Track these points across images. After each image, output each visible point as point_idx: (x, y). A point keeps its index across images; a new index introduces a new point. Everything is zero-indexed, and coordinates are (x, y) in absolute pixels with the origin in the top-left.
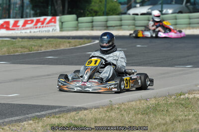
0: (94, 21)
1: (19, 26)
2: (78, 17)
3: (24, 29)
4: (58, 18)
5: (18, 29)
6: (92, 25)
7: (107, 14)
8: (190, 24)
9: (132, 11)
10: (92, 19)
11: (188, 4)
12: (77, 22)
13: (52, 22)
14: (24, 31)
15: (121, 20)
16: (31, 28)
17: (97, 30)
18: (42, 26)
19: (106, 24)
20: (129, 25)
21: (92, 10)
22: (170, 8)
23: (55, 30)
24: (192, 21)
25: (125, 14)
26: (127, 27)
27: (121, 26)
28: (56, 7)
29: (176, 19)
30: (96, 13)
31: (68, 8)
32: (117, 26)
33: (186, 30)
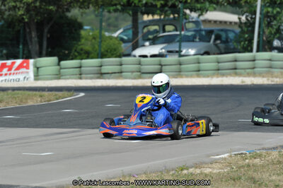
0: (83, 65)
2: (60, 60)
4: (31, 61)
6: (80, 71)
7: (102, 56)
8: (218, 70)
9: (138, 52)
10: (81, 63)
11: (218, 42)
12: (58, 67)
13: (23, 67)
15: (121, 65)
17: (86, 78)
18: (9, 72)
19: (100, 70)
20: (133, 72)
21: (82, 50)
22: (192, 48)
23: (27, 79)
24: (221, 65)
25: (129, 55)
26: (130, 74)
27: (121, 72)
28: (30, 47)
29: (199, 63)
30: (88, 55)
31: (48, 48)
32: (115, 73)
33: (212, 78)
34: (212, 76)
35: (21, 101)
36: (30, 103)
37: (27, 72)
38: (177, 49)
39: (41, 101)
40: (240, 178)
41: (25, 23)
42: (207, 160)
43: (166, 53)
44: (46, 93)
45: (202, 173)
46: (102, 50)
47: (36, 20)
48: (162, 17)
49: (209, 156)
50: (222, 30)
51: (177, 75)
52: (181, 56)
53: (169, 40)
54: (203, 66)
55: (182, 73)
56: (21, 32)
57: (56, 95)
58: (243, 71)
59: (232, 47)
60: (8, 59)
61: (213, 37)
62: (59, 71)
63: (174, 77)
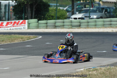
0: (48, 23)
1: (3, 26)
3: (6, 27)
4: (27, 21)
5: (3, 27)
6: (47, 25)
7: (58, 18)
8: (104, 25)
10: (47, 22)
11: (106, 13)
12: (38, 23)
13: (24, 23)
14: (6, 29)
15: (64, 23)
16: (11, 27)
17: (49, 28)
18: (17, 25)
19: (55, 25)
21: (50, 15)
22: (95, 15)
23: (25, 28)
24: (105, 23)
26: (67, 26)
27: (64, 26)
29: (96, 22)
30: (52, 18)
32: (61, 26)
33: (101, 28)
37: (25, 26)
38: (89, 16)
41: (25, 4)
43: (84, 17)
46: (58, 15)
47: (30, 3)
48: (84, 2)
50: (108, 8)
51: (87, 27)
53: (86, 11)
56: (24, 8)
58: (114, 26)
59: (112, 15)
60: (17, 20)
61: (104, 10)
62: (38, 25)
63: (85, 28)
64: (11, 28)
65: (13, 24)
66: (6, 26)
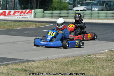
0: (53, 13)
1: (11, 14)
2: (44, 10)
3: (14, 16)
4: (33, 10)
5: (10, 16)
6: (52, 15)
7: (61, 10)
8: (106, 17)
9: (75, 9)
10: (52, 12)
11: (107, 6)
12: (43, 13)
13: (30, 13)
14: (13, 17)
15: (68, 13)
16: (18, 15)
17: (54, 18)
18: (24, 14)
19: (60, 15)
21: (53, 7)
22: (96, 8)
23: (31, 17)
24: (108, 15)
25: (71, 10)
26: (71, 17)
27: (68, 16)
28: (33, 5)
29: (99, 14)
30: (55, 9)
31: (40, 5)
32: (66, 16)
33: (104, 20)
34: (104, 19)
35: (28, 26)
36: (31, 27)
37: (31, 15)
38: (91, 8)
39: (35, 26)
40: (111, 60)
42: (98, 52)
43: (86, 10)
44: (38, 23)
45: (96, 57)
46: (61, 7)
49: (99, 51)
50: (108, 1)
51: (90, 18)
52: (92, 11)
53: (88, 4)
54: (100, 15)
55: (92, 18)
57: (42, 24)
59: (112, 8)
60: (24, 9)
61: (105, 4)
62: (44, 15)
63: (89, 19)
64: (18, 17)
65: (20, 13)
66: (13, 14)
